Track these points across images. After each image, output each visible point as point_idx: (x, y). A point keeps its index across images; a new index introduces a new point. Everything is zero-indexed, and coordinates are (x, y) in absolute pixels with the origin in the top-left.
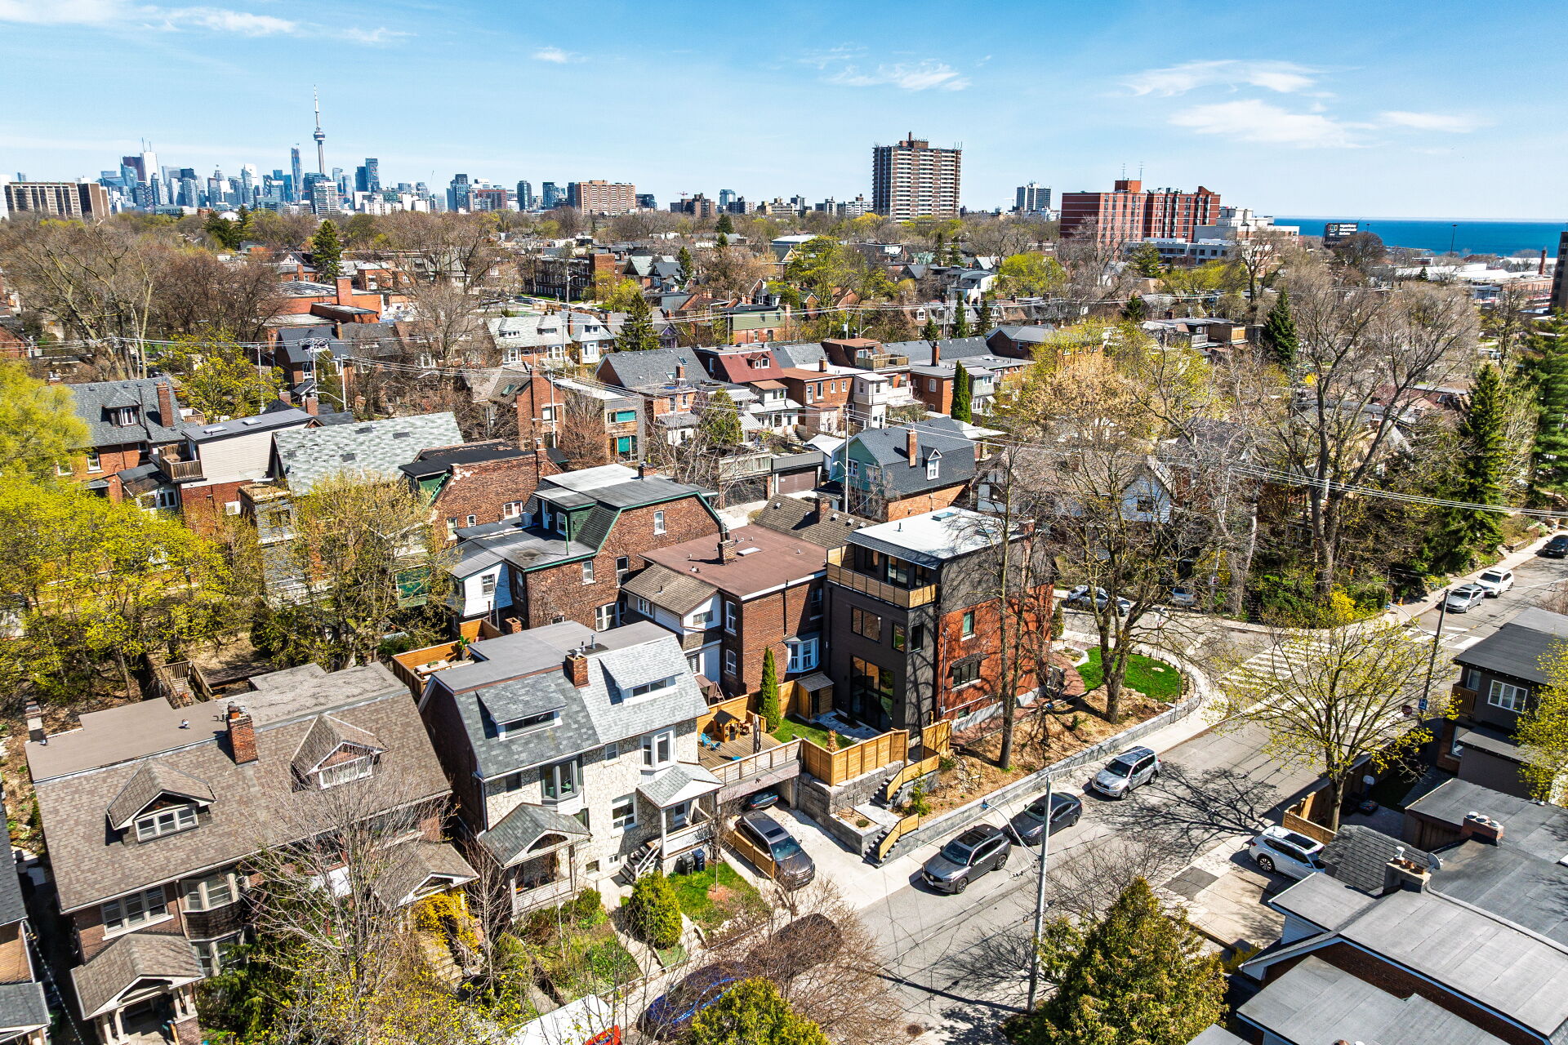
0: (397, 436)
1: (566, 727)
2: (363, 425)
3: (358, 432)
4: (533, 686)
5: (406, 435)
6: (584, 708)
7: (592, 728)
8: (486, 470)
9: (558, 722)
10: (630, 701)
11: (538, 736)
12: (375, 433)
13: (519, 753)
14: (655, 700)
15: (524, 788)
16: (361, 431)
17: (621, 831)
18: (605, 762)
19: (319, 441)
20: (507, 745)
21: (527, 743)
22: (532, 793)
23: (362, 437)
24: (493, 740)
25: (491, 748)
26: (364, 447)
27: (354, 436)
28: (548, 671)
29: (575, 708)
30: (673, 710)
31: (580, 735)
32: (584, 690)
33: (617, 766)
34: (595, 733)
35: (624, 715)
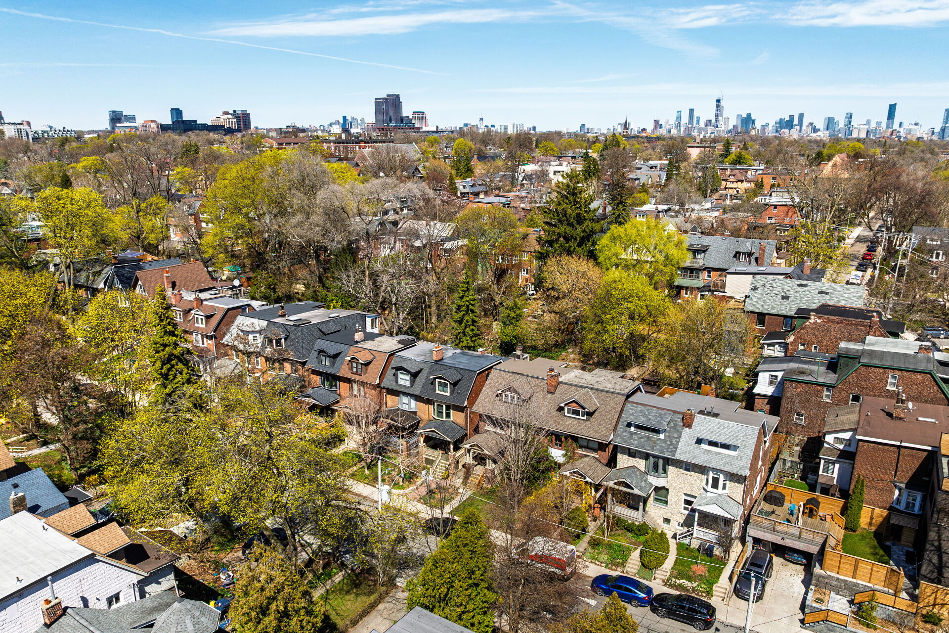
0: (821, 293)
1: (664, 441)
2: (804, 282)
3: (798, 285)
4: (660, 415)
5: (827, 293)
6: (680, 437)
7: (676, 448)
8: (832, 321)
9: (662, 436)
10: (704, 446)
11: (648, 438)
12: (808, 288)
13: (634, 440)
14: (720, 453)
15: (636, 459)
16: (801, 285)
17: (687, 512)
18: (683, 471)
19: (775, 285)
20: (632, 434)
21: (641, 438)
22: (641, 464)
23: (799, 289)
24: (628, 429)
25: (625, 431)
26: (797, 294)
27: (795, 287)
28: (675, 412)
29: (676, 435)
30: (725, 464)
31: (668, 448)
32: (686, 430)
33: (689, 477)
34: (675, 451)
35: (697, 451)
